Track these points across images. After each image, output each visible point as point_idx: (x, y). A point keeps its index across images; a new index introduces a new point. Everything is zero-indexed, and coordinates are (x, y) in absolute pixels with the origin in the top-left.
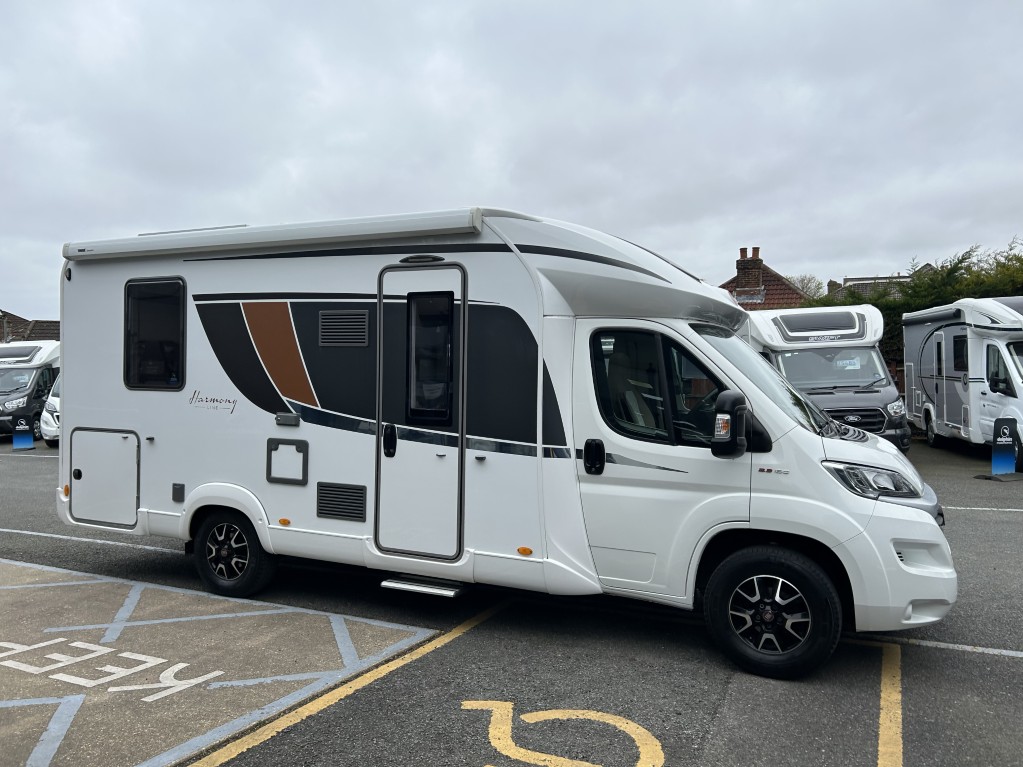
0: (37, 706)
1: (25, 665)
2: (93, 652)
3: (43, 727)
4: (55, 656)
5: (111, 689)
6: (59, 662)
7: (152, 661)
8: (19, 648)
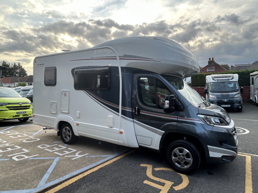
0: (50, 159)
1: (49, 150)
2: (62, 148)
3: (51, 164)
4: (55, 148)
5: (65, 156)
6: (55, 149)
7: (74, 150)
8: (49, 146)
